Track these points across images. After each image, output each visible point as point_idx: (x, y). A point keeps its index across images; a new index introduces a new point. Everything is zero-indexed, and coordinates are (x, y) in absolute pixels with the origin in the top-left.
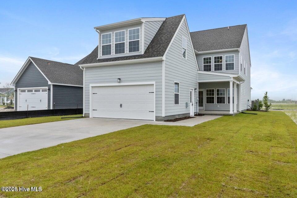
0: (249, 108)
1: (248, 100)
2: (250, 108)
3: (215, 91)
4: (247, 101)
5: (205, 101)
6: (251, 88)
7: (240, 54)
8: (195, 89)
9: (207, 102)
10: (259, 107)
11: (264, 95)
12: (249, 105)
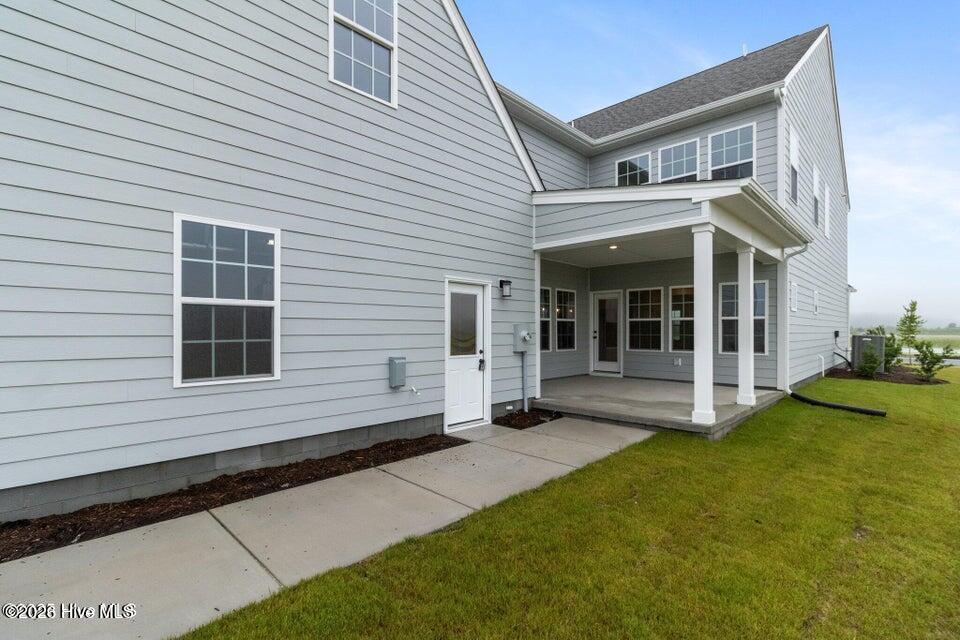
0: (839, 361)
1: (837, 334)
2: (841, 361)
3: (666, 295)
4: (833, 335)
5: (625, 340)
6: (850, 289)
7: (782, 114)
8: (502, 283)
9: (633, 345)
10: (887, 362)
11: (902, 314)
12: (839, 351)
